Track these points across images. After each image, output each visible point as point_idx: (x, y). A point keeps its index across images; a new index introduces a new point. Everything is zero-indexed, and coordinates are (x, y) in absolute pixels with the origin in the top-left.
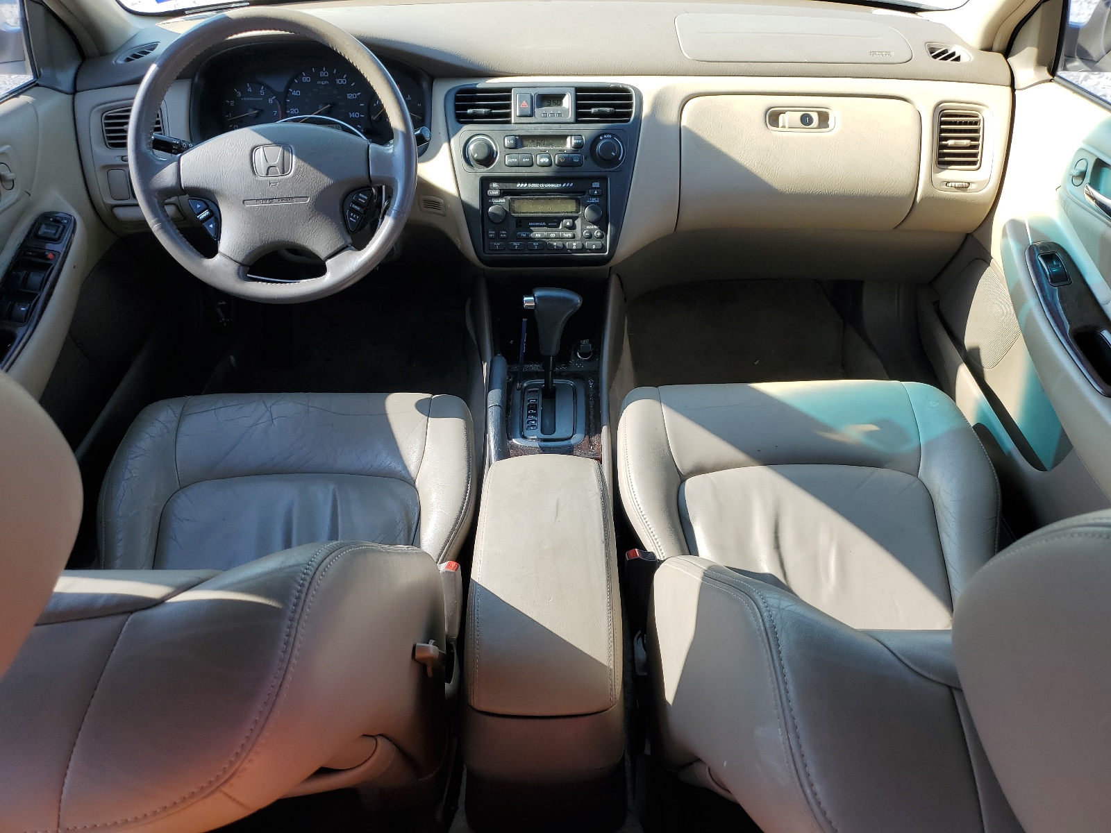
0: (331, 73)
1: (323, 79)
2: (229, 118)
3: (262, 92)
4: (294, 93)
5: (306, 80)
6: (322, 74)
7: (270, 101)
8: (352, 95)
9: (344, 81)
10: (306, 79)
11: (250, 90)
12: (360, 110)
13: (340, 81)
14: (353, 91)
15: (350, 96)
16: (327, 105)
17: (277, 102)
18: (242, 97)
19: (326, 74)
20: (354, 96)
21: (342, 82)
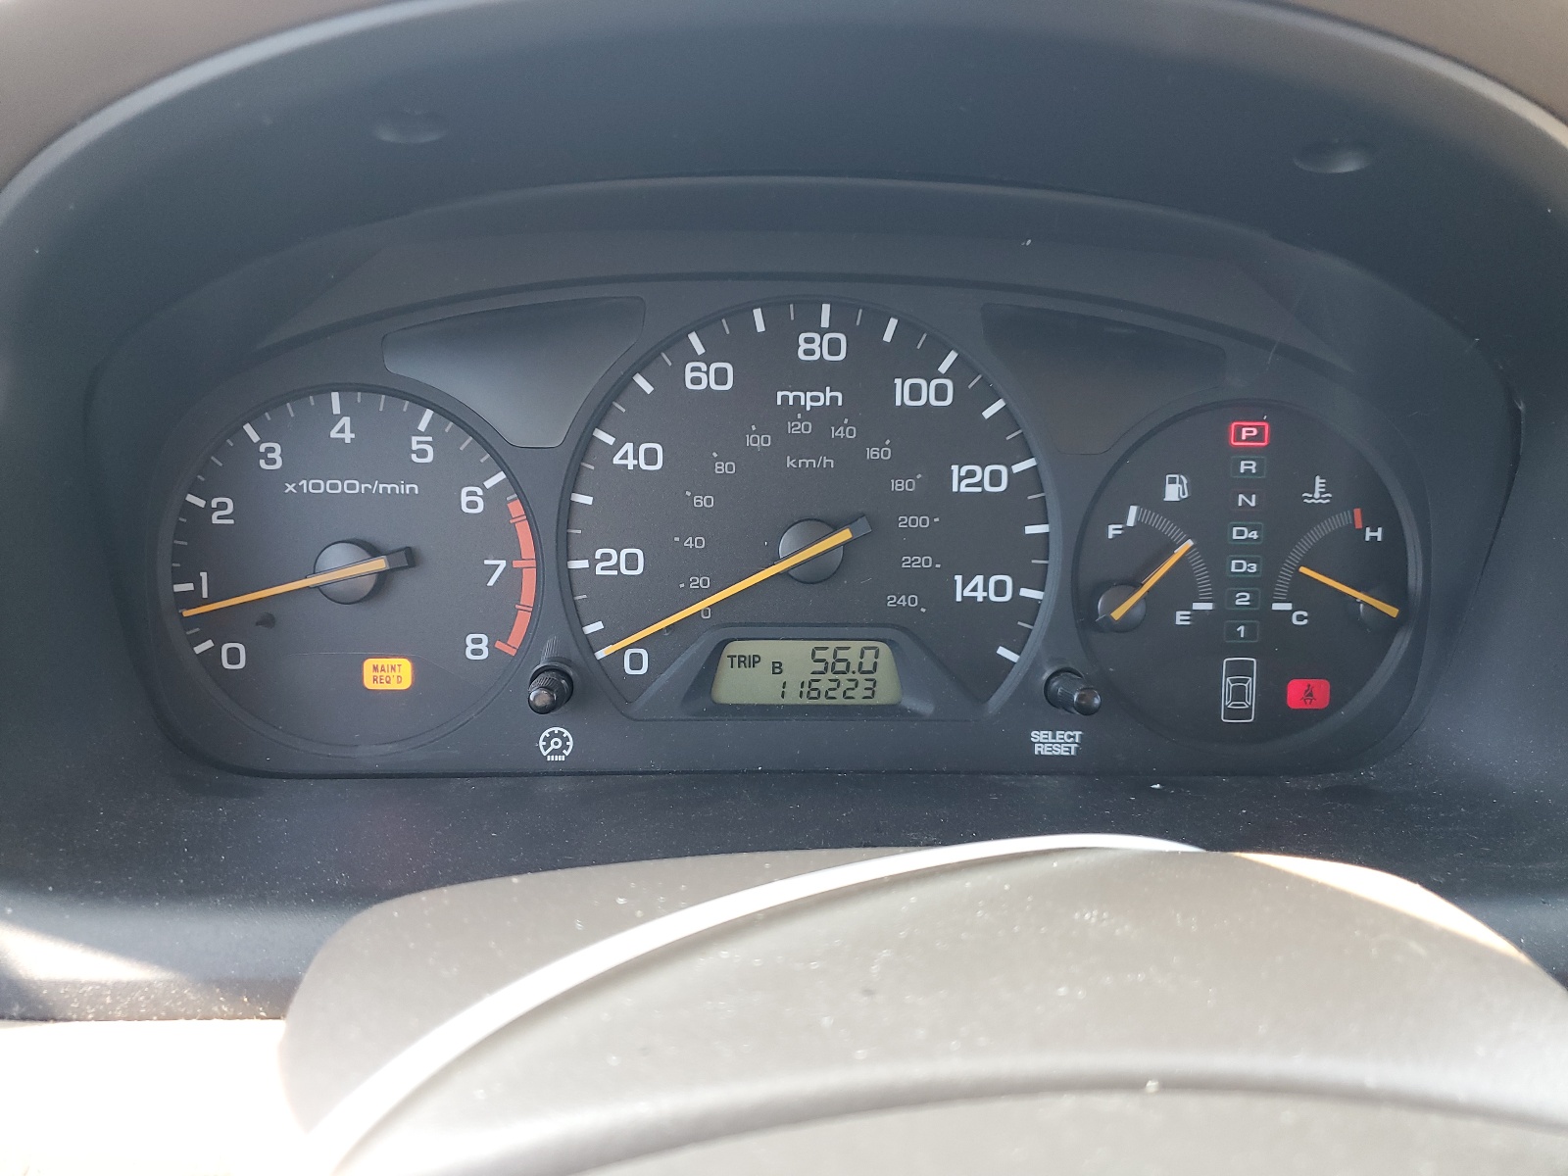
0: (864, 339)
1: (817, 375)
2: (194, 599)
3: (422, 448)
4: (627, 457)
5: (708, 381)
6: (813, 347)
7: (471, 500)
8: (983, 474)
9: (941, 393)
10: (703, 376)
11: (343, 431)
12: (1026, 564)
13: (915, 392)
14: (987, 447)
15: (968, 479)
16: (836, 528)
17: (516, 508)
18: (290, 472)
19: (834, 346)
20: (995, 478)
21: (928, 394)
